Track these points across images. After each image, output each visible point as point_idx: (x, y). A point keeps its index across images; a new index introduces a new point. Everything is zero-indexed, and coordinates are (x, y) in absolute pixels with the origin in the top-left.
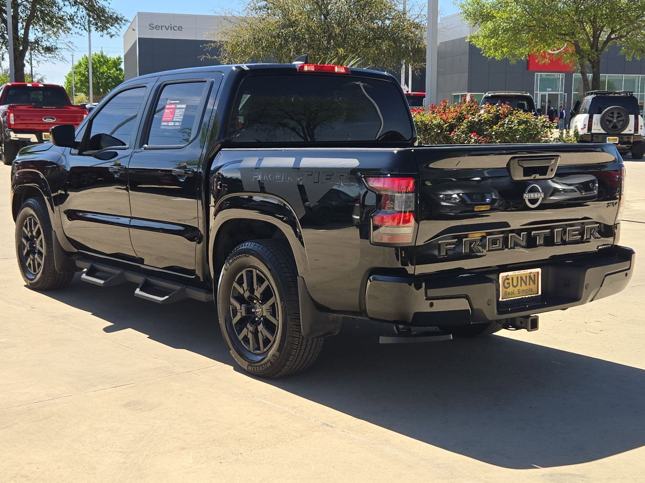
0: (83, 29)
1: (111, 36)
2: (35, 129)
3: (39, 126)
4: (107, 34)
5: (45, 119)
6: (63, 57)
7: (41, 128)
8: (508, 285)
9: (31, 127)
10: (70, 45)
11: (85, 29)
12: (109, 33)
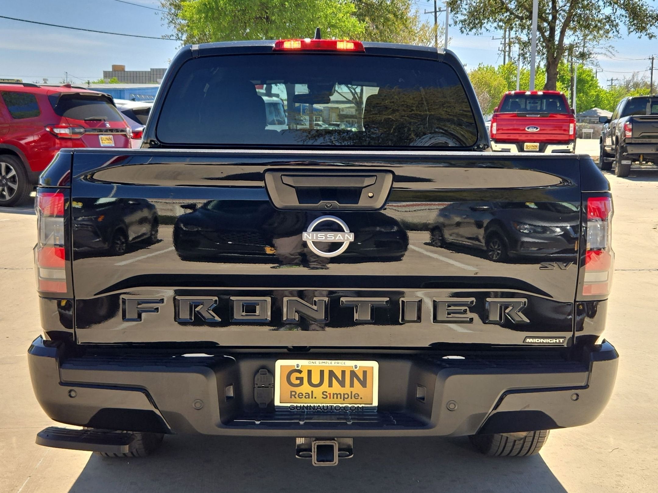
0: (615, 31)
1: (650, 38)
2: (517, 139)
3: (521, 136)
4: (646, 35)
5: (528, 128)
6: (598, 64)
7: (523, 138)
8: (298, 382)
9: (512, 137)
10: (610, 49)
11: (616, 31)
12: (648, 34)
